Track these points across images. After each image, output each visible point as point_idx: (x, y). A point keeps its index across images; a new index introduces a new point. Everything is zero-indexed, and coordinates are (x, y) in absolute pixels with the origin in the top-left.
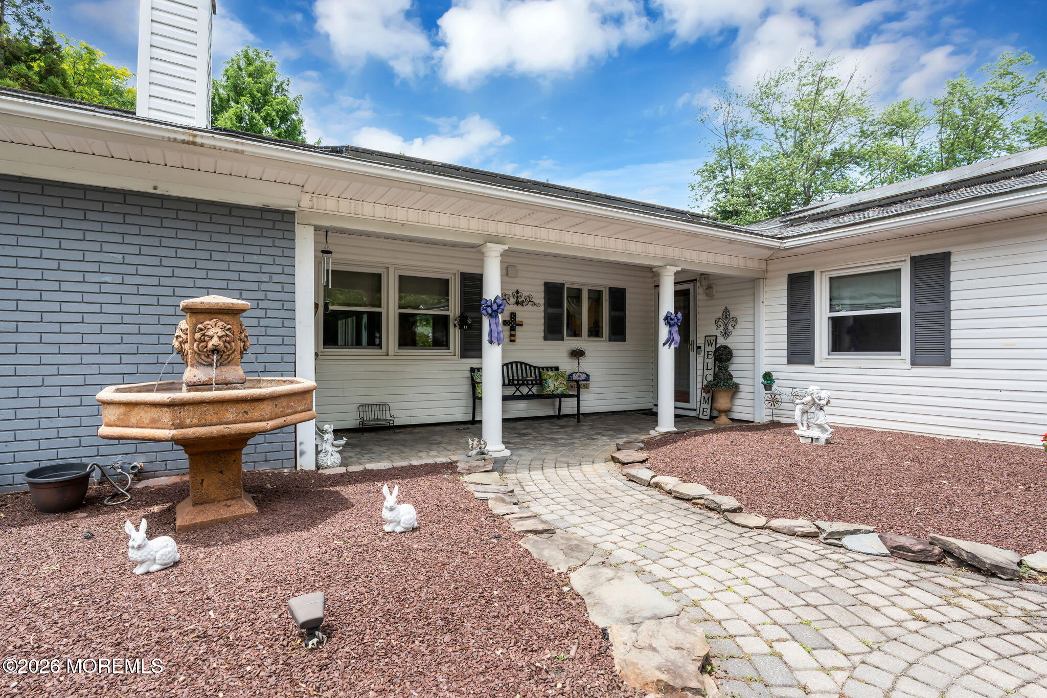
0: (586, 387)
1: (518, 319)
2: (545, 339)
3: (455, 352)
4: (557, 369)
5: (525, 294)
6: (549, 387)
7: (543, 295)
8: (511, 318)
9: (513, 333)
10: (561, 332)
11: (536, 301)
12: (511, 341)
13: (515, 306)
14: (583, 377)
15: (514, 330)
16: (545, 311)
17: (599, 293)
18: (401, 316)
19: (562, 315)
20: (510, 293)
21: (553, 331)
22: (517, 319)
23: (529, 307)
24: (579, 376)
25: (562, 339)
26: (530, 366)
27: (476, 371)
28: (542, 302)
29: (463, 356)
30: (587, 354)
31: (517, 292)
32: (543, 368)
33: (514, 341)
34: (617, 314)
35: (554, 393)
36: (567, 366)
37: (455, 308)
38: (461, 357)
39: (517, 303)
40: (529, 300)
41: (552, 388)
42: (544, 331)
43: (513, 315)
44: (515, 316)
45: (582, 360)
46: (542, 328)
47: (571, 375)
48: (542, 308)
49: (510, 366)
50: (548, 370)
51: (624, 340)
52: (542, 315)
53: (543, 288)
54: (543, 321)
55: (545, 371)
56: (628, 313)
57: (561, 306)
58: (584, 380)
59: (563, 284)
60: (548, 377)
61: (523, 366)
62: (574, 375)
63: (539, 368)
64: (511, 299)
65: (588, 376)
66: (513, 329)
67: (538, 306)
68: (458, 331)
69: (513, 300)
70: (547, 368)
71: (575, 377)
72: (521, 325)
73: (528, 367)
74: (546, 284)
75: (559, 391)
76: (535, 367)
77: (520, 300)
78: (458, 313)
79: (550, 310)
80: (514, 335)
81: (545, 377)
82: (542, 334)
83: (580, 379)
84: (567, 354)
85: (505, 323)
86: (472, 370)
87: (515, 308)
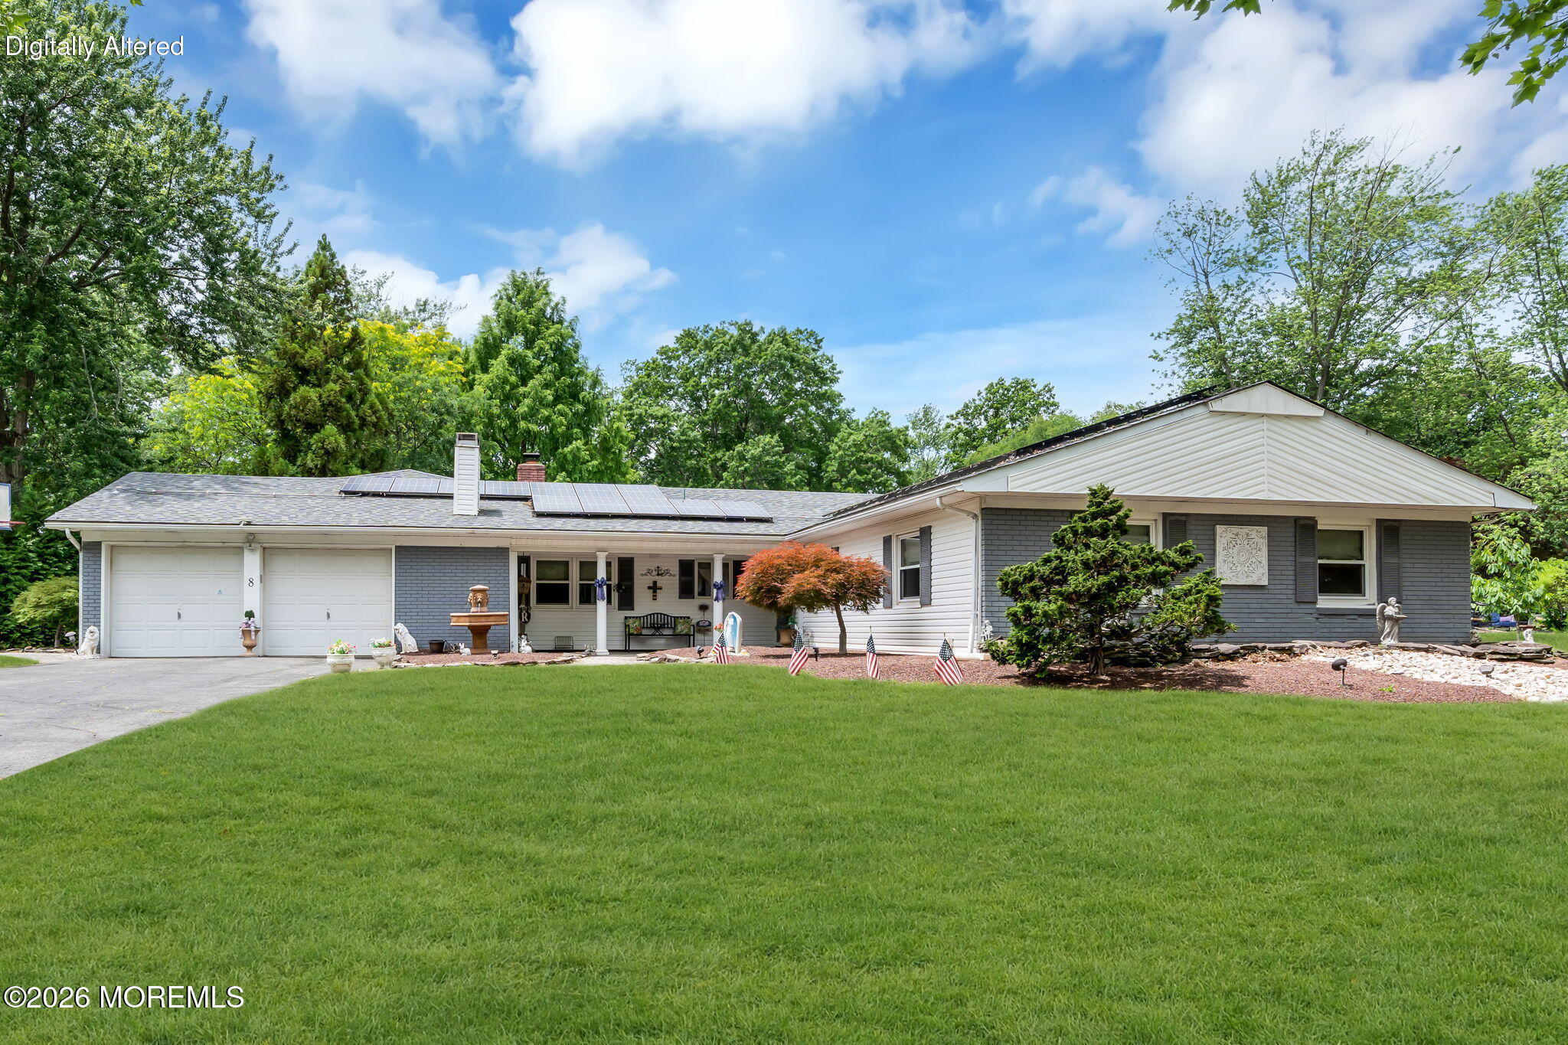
2: (681, 597)
4: (688, 618)
5: (665, 568)
7: (678, 568)
10: (693, 593)
11: (673, 573)
12: (654, 599)
13: (657, 576)
16: (680, 579)
18: (581, 585)
19: (693, 581)
20: (653, 568)
21: (686, 591)
22: (658, 585)
23: (667, 577)
25: (694, 598)
28: (678, 573)
29: (620, 609)
31: (658, 567)
32: (678, 617)
33: (656, 599)
36: (696, 616)
39: (658, 574)
40: (667, 572)
42: (680, 592)
43: (655, 583)
45: (707, 612)
46: (678, 590)
48: (677, 577)
49: (654, 615)
52: (678, 581)
54: (678, 586)
57: (693, 575)
59: (694, 559)
61: (662, 615)
63: (674, 617)
64: (654, 571)
65: (711, 623)
66: (655, 592)
67: (674, 575)
69: (655, 573)
72: (662, 588)
74: (680, 561)
77: (660, 572)
79: (683, 579)
80: (656, 595)
82: (678, 595)
84: (697, 608)
85: (649, 588)
86: (626, 618)
87: (657, 578)
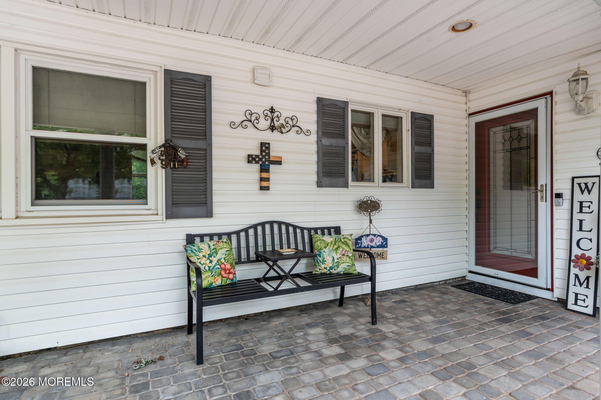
0: (382, 256)
1: (274, 153)
2: (320, 184)
3: (157, 209)
4: (338, 230)
5: (285, 114)
6: (324, 261)
7: (314, 117)
8: (262, 151)
9: (264, 175)
10: (344, 175)
11: (305, 127)
12: (262, 188)
13: (269, 131)
14: (378, 241)
15: (267, 171)
16: (319, 142)
17: (398, 120)
19: (344, 148)
20: (260, 111)
21: (331, 172)
22: (272, 154)
23: (292, 134)
24: (372, 241)
25: (346, 186)
26: (295, 227)
27: (198, 240)
28: (314, 128)
29: (170, 216)
30: (383, 207)
31: (272, 110)
32: (316, 230)
33: (267, 188)
34: (423, 149)
35: (333, 271)
36: (354, 225)
37: (156, 133)
38: (168, 217)
39: (272, 128)
40: (292, 125)
41: (329, 263)
42: (318, 173)
43: (265, 147)
44: (268, 148)
45: (376, 216)
46: (315, 168)
47: (360, 238)
48: (314, 137)
49: (259, 229)
50: (323, 234)
51: (432, 186)
52: (315, 148)
53: (314, 107)
54: (315, 158)
55: (319, 236)
56: (437, 149)
57: (343, 135)
58: (378, 247)
59: (346, 103)
60: (323, 245)
61: (283, 228)
62: (364, 239)
63: (309, 230)
64: (262, 120)
65: (385, 239)
66: (264, 169)
67: (308, 133)
68: (161, 173)
69: (264, 124)
70: (322, 229)
71: (365, 242)
72: (279, 163)
73: (291, 229)
74: (320, 101)
75: (341, 269)
76: (302, 229)
77: (276, 124)
78: (161, 140)
79: (326, 141)
80: (268, 180)
81: (317, 245)
82: (315, 178)
83: (373, 244)
84: (351, 207)
85: (251, 159)
86: (190, 239)
87: (268, 136)
